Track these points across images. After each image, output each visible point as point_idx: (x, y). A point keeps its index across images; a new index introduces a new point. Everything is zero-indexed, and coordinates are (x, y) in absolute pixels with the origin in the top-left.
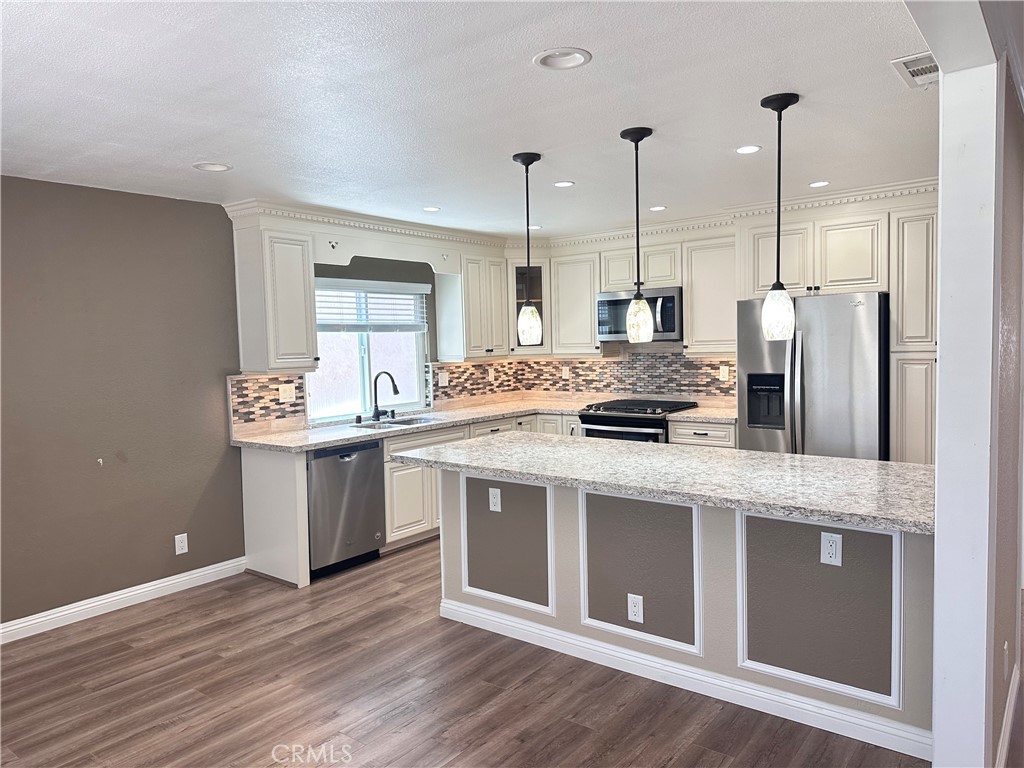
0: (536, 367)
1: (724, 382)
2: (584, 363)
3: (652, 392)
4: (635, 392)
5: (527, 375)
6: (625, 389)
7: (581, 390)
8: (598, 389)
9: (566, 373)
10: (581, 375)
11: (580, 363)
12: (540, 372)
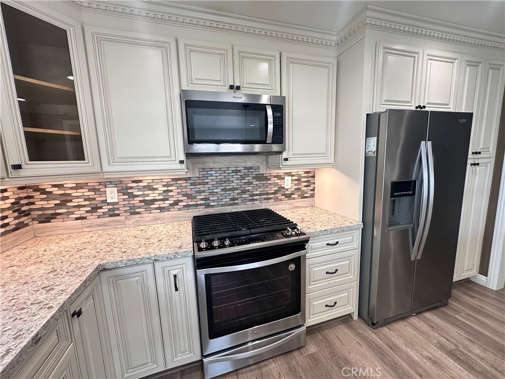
0: (56, 191)
1: (287, 189)
2: (141, 181)
3: (226, 205)
4: (208, 206)
5: (39, 204)
6: (196, 205)
7: (139, 213)
8: (161, 209)
9: (112, 195)
10: (138, 196)
11: (134, 182)
12: (64, 198)
